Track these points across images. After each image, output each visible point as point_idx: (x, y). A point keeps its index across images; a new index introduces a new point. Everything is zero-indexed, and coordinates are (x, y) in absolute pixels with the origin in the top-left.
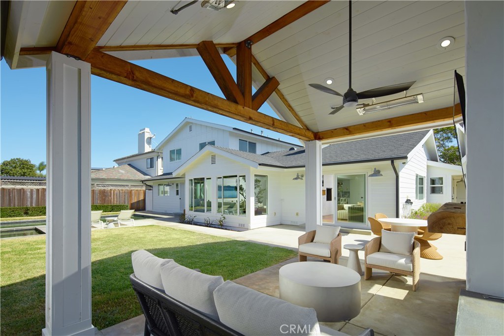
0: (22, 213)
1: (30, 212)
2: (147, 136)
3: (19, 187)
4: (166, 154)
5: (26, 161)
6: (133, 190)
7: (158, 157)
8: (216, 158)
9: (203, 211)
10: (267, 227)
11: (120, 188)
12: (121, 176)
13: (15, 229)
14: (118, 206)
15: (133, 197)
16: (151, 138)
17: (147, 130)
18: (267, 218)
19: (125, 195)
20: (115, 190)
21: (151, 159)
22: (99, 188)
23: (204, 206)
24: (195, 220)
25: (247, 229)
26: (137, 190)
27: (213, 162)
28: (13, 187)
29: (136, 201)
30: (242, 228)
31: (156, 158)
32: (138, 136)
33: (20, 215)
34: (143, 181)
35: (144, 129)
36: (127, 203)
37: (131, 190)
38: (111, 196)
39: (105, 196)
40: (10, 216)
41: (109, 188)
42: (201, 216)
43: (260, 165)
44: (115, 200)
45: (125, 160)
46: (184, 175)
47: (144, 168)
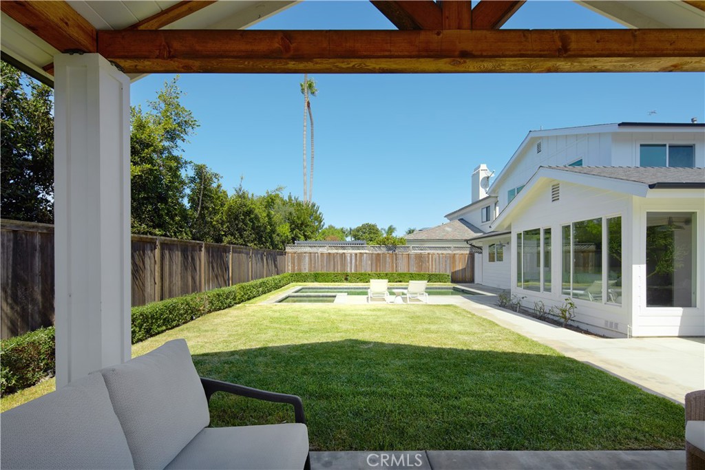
0: (343, 279)
1: (349, 278)
2: (482, 175)
3: (341, 251)
4: (503, 197)
5: (373, 226)
6: (457, 254)
7: (496, 204)
8: (560, 188)
9: (538, 289)
10: (679, 337)
11: (440, 252)
12: (445, 235)
13: (321, 294)
14: (436, 275)
15: (457, 263)
16: (488, 177)
17: (483, 166)
18: (683, 317)
19: (446, 261)
20: (434, 254)
21: (487, 208)
22: (415, 251)
23: (539, 280)
24: (524, 303)
25: (624, 335)
26: (462, 254)
27: (555, 198)
28: (336, 251)
29: (461, 268)
30: (613, 331)
31: (494, 205)
32: (471, 178)
33: (340, 281)
34: (467, 241)
35: (479, 167)
36: (448, 271)
37: (455, 254)
38: (428, 262)
39: (422, 262)
40: (334, 281)
41: (427, 252)
42: (533, 298)
43: (651, 187)
44: (434, 266)
45: (456, 215)
46: (510, 227)
47: (477, 223)
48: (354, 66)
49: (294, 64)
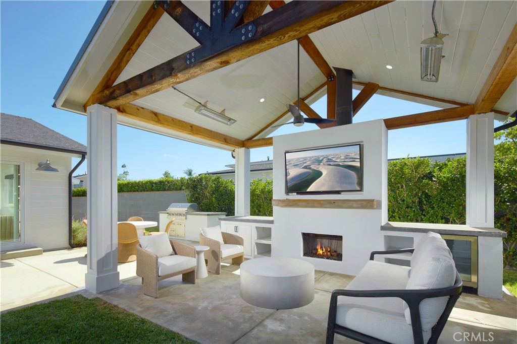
48: (284, 37)
49: (332, 19)
